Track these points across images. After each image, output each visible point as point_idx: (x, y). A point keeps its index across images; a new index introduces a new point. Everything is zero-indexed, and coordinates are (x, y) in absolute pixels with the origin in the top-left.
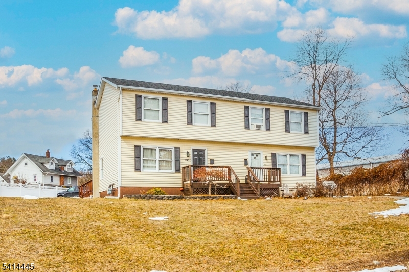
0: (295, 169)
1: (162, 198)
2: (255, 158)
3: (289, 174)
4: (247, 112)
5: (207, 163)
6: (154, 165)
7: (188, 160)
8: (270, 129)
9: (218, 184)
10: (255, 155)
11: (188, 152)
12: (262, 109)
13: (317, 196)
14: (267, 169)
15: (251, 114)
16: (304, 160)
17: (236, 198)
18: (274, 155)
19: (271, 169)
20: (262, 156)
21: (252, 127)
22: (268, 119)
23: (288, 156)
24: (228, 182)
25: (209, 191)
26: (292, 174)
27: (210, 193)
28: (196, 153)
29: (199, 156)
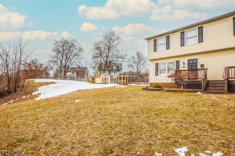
5: (199, 67)
6: (165, 72)
7: (184, 67)
11: (184, 62)
25: (182, 86)
27: (182, 88)
28: (191, 62)
29: (193, 63)
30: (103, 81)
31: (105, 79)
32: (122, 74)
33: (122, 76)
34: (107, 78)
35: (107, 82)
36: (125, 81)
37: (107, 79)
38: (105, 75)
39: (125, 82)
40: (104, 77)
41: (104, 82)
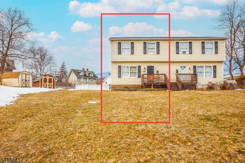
0: (209, 74)
1: (125, 90)
2: (183, 69)
3: (204, 77)
4: (177, 45)
5: (155, 72)
6: (128, 75)
7: (145, 72)
8: (192, 53)
9: (156, 83)
10: (183, 68)
11: (145, 68)
12: (187, 43)
13: (222, 89)
14: (191, 74)
15: (180, 46)
16: (215, 69)
17: (166, 90)
18: (195, 67)
19: (193, 74)
20: (187, 68)
21: (181, 53)
22: (191, 48)
23: (204, 67)
24: (164, 82)
25: (152, 87)
26: (206, 77)
27: (152, 88)
29: (151, 69)
30: (23, 83)
31: (26, 80)
32: (48, 75)
33: (48, 78)
34: (28, 79)
35: (28, 85)
36: (52, 84)
37: (28, 81)
38: (26, 74)
39: (51, 86)
40: (24, 78)
41: (24, 85)
